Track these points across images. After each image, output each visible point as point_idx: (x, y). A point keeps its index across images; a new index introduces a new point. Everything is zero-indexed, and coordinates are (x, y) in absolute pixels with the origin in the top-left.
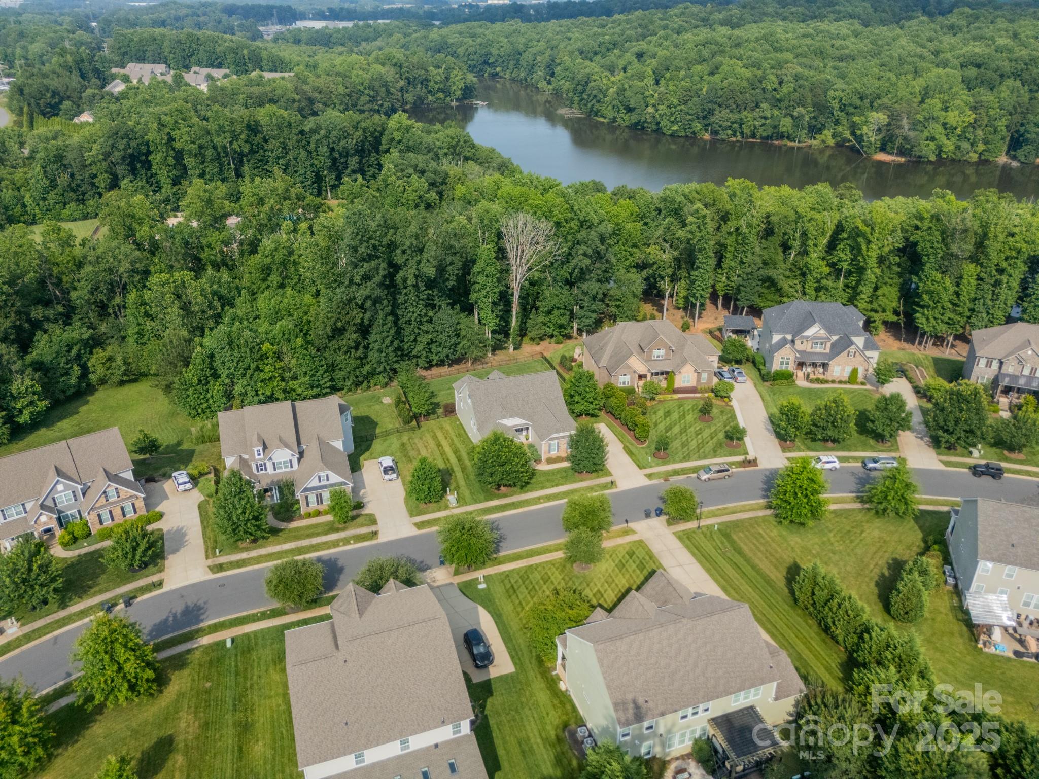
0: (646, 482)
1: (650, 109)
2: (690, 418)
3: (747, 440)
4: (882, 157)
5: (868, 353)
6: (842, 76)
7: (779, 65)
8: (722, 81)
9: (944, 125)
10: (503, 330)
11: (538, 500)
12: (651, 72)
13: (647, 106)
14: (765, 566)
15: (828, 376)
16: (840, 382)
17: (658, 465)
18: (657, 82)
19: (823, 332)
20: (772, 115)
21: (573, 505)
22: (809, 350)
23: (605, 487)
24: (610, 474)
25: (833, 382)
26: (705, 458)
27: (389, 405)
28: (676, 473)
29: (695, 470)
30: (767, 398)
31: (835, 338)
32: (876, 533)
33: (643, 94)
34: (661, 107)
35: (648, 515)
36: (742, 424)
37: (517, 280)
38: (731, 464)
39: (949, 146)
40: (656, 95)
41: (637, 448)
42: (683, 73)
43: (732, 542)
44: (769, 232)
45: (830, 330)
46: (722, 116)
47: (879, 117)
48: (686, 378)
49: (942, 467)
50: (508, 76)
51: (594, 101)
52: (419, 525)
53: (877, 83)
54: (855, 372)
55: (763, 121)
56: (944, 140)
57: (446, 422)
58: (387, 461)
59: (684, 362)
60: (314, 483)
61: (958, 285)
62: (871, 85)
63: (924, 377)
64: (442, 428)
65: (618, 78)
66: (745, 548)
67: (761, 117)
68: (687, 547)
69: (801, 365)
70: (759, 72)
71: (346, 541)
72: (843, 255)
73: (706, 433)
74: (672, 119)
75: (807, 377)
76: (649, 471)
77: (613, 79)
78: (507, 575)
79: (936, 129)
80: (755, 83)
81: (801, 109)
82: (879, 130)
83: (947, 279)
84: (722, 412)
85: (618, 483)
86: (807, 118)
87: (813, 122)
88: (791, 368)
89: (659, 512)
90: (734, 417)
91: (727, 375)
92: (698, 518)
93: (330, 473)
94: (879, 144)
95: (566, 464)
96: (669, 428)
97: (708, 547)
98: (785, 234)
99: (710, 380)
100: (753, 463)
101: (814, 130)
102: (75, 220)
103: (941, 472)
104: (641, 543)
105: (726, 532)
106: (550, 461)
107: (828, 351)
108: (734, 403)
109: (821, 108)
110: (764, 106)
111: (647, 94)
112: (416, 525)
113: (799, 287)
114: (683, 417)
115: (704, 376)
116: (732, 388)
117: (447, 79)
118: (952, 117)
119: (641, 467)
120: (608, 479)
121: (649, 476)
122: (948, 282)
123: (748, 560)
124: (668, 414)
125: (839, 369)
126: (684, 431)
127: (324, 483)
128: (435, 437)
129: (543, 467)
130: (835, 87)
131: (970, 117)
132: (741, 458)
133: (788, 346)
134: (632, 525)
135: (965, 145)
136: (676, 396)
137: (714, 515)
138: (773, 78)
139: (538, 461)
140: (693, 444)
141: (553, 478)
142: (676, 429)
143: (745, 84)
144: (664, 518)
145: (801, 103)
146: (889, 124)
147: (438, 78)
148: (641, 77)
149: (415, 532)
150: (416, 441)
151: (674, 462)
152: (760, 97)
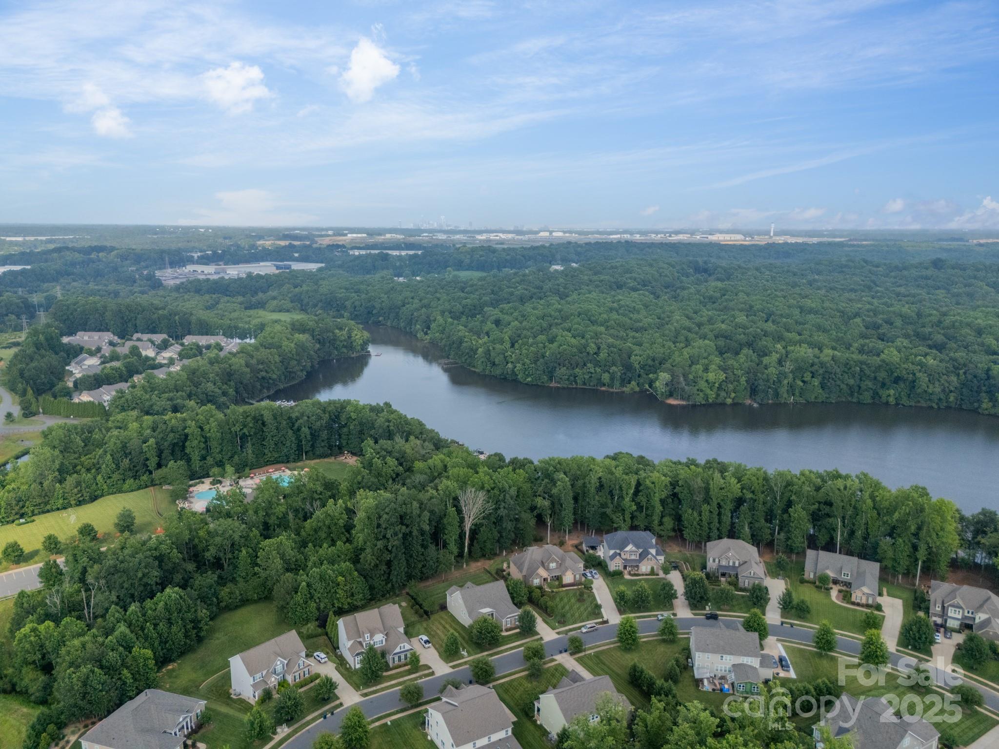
0: (557, 636)
1: (510, 365)
2: (573, 600)
3: (602, 610)
4: (672, 401)
5: (659, 557)
6: (640, 344)
7: (597, 335)
8: (559, 348)
9: (707, 381)
10: (460, 555)
11: (506, 650)
12: (508, 338)
13: (507, 363)
14: (615, 668)
15: (640, 572)
16: (647, 575)
17: (561, 627)
18: (513, 346)
19: (634, 548)
20: (596, 372)
21: (528, 649)
22: (628, 558)
23: (537, 640)
24: (539, 634)
25: (643, 575)
26: (583, 621)
27: (406, 607)
28: (571, 630)
29: (580, 628)
30: (610, 586)
31: (641, 550)
32: (662, 649)
33: (504, 354)
34: (518, 365)
35: (561, 652)
36: (599, 602)
37: (468, 526)
38: (596, 623)
39: (712, 395)
40: (513, 356)
41: (549, 619)
42: (531, 340)
43: (600, 660)
44: (601, 487)
45: (637, 547)
46: (561, 371)
47: (664, 377)
48: (568, 578)
49: (692, 616)
50: (389, 324)
51: (467, 356)
52: (453, 667)
53: (662, 350)
54: (652, 568)
55: (590, 375)
56: (708, 391)
57: (442, 614)
58: (425, 638)
59: (566, 569)
60: (398, 650)
61: (701, 515)
62: (658, 351)
63: (687, 569)
64: (442, 618)
65: (484, 340)
66: (607, 663)
67: (588, 373)
68: (581, 664)
69: (625, 567)
70: (583, 341)
71: (420, 677)
72: (642, 498)
73: (582, 609)
74: (527, 373)
75: (630, 574)
76: (557, 631)
77: (480, 341)
78: (503, 684)
79: (702, 384)
80: (582, 349)
81: (614, 368)
82: (667, 384)
83: (695, 512)
84: (589, 596)
85: (544, 638)
86: (619, 374)
87: (624, 376)
88: (621, 568)
89: (566, 651)
90: (595, 599)
91: (589, 575)
92: (585, 651)
93: (406, 644)
94: (668, 393)
95: (518, 630)
96: (563, 608)
97: (590, 663)
98: (610, 486)
99: (580, 578)
100: (606, 622)
101: (625, 381)
102: (132, 491)
103: (692, 619)
104: (560, 665)
105: (597, 655)
106: (507, 630)
107: (638, 558)
108: (594, 591)
109: (628, 367)
110: (589, 365)
111: (506, 354)
112: (451, 667)
113: (621, 518)
114: (569, 601)
115: (578, 576)
116: (592, 583)
117: (350, 337)
118: (711, 376)
119: (553, 629)
120: (538, 637)
121: (558, 633)
122: (695, 514)
123: (608, 667)
124: (561, 599)
125: (645, 568)
126: (571, 608)
127: (402, 650)
128: (441, 624)
129: (504, 634)
130: (635, 353)
131: (723, 376)
132: (601, 620)
133: (618, 557)
134: (554, 657)
135: (723, 394)
136: (564, 589)
137: (591, 648)
138: (593, 345)
139: (502, 631)
140: (577, 615)
141: (510, 639)
142: (567, 607)
143: (575, 350)
144: (568, 653)
145: (614, 364)
146: (672, 381)
147: (343, 338)
148: (502, 342)
149: (451, 670)
150: (431, 626)
151: (569, 625)
152: (585, 359)
